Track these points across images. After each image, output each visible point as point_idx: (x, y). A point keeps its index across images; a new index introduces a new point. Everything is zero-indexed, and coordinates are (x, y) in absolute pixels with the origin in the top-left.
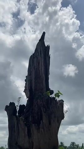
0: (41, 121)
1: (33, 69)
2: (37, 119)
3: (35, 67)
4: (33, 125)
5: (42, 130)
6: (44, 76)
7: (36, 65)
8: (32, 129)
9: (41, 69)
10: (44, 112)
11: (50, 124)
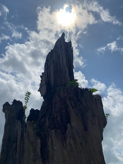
0: (68, 125)
1: (52, 63)
2: (59, 121)
3: (54, 61)
4: (53, 131)
5: (72, 142)
6: (67, 69)
7: (55, 60)
8: (50, 139)
9: (63, 62)
10: (73, 107)
11: (86, 129)
